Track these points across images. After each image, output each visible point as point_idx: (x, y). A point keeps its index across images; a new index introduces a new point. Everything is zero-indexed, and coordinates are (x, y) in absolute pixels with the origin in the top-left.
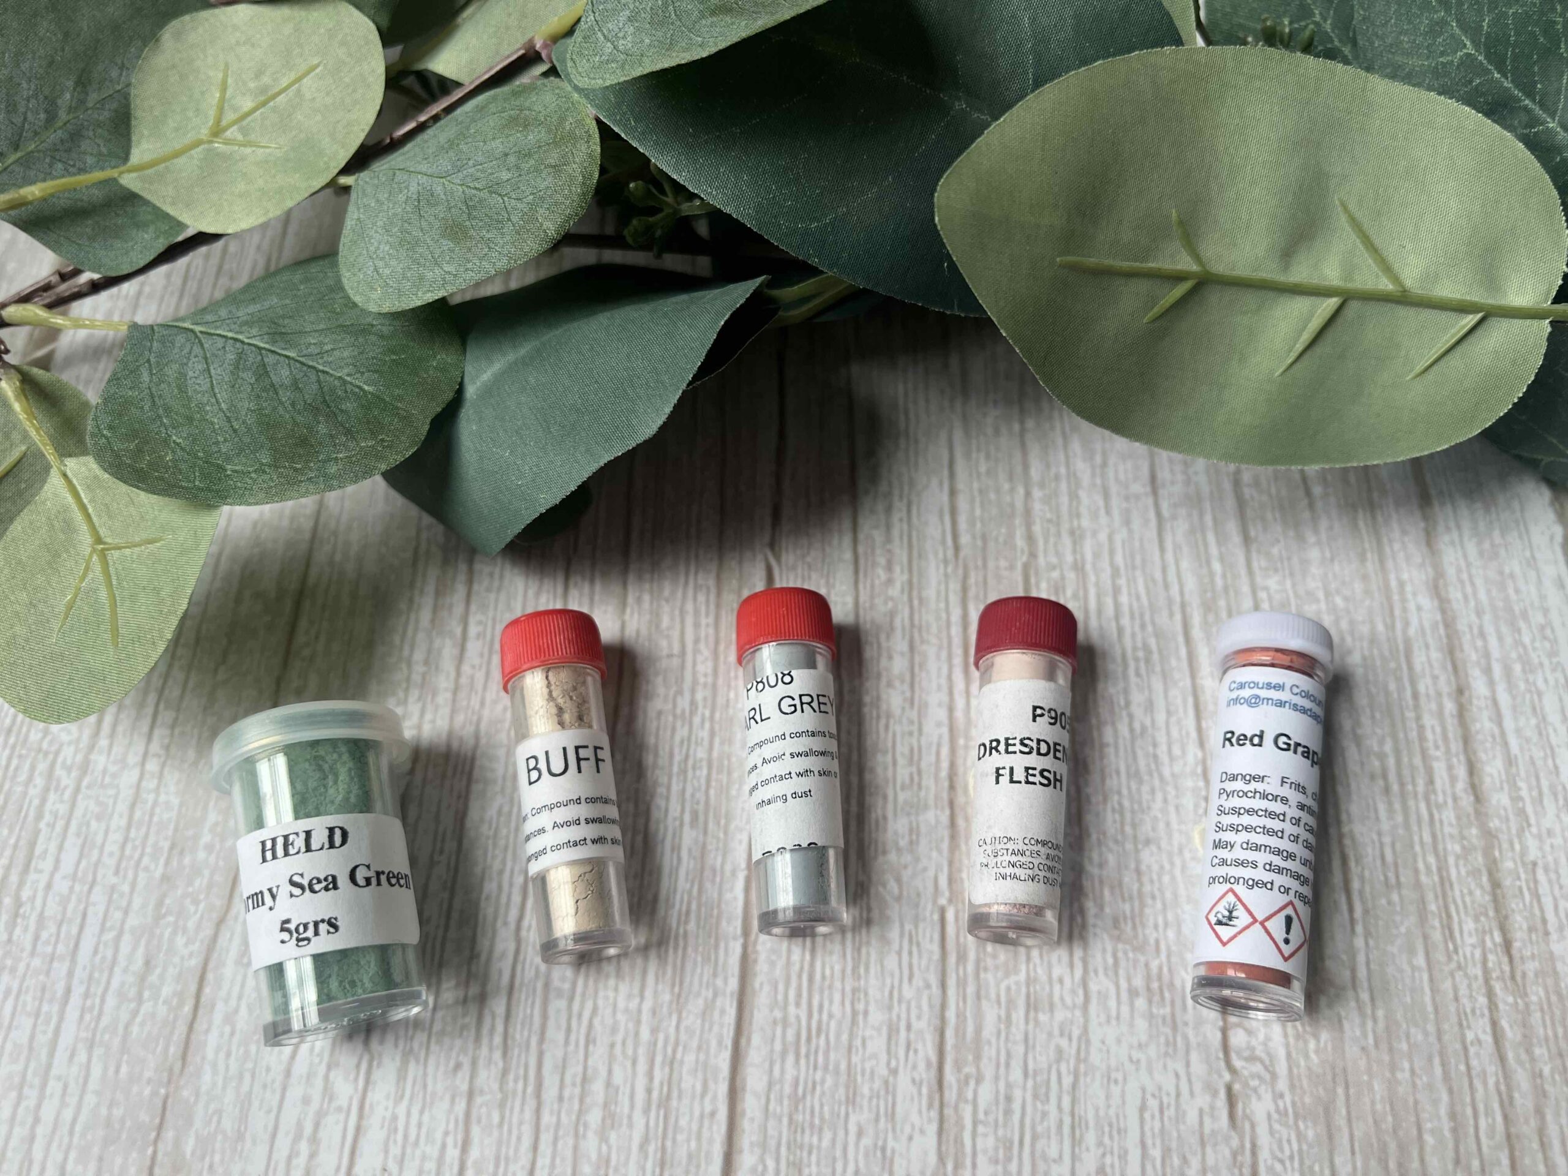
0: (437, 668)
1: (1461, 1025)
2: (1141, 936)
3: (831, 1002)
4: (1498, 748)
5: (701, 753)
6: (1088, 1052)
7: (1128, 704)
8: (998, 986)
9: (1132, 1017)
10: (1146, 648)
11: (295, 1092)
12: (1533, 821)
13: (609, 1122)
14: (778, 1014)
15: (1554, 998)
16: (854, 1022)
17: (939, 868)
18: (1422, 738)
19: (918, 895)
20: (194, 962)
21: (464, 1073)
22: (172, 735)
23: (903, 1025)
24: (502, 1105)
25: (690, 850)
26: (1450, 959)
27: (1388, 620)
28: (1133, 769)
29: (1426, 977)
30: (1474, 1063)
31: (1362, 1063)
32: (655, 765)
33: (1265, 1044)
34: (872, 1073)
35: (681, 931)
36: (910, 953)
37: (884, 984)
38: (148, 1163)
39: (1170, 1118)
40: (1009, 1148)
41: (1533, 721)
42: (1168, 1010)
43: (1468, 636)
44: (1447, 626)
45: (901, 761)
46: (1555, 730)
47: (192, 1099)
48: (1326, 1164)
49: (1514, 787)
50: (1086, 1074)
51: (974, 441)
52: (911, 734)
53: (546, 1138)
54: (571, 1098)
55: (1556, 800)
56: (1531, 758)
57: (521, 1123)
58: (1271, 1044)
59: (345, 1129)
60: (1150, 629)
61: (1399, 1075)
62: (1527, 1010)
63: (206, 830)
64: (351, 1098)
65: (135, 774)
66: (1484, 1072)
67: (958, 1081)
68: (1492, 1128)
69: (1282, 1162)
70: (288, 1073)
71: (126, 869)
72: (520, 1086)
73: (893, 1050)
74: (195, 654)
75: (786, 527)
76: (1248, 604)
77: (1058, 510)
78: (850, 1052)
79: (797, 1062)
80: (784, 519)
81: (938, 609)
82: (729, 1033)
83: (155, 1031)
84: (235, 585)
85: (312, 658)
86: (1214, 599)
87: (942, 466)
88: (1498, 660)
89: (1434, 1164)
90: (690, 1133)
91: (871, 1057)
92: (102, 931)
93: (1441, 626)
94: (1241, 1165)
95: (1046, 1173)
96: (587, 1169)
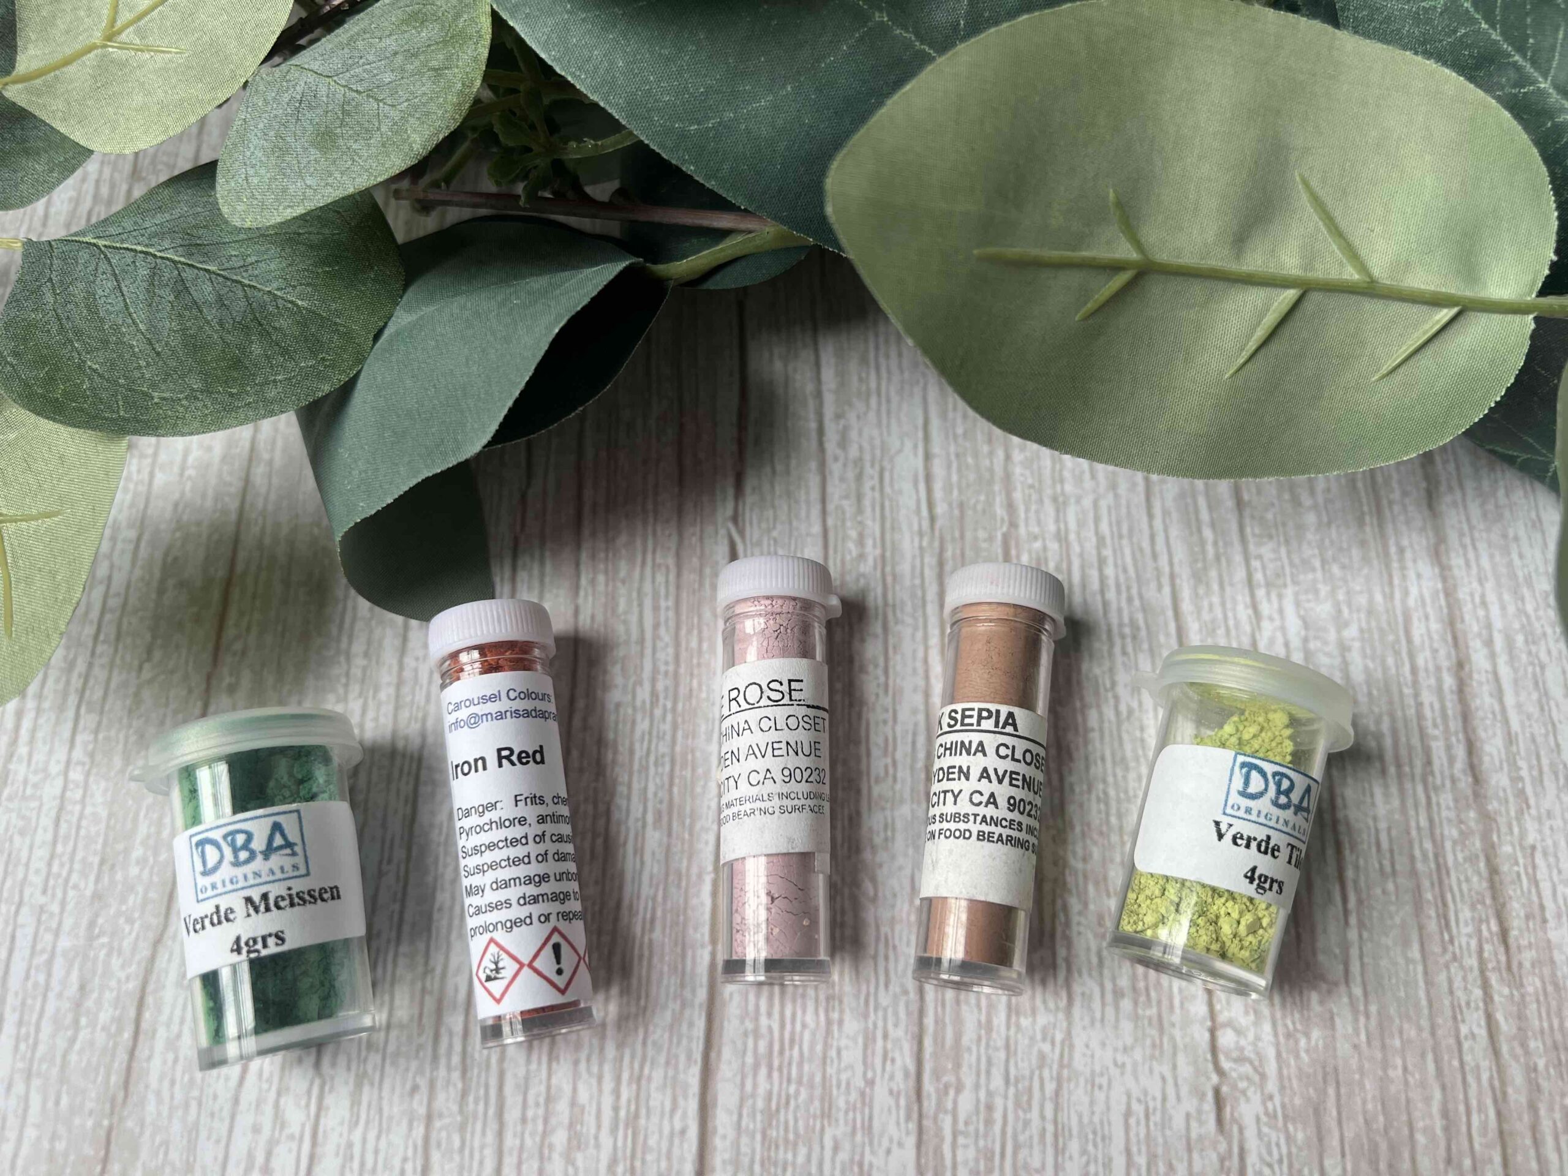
0: (378, 663)
1: (1455, 1018)
3: (804, 1012)
4: (1499, 725)
5: (663, 748)
6: (1071, 1058)
7: (1114, 684)
9: (1117, 1020)
10: (1133, 623)
11: (245, 1120)
12: (1532, 801)
13: (575, 1143)
14: (749, 1025)
15: (1550, 988)
16: (828, 1032)
18: (1420, 716)
19: (895, 895)
20: (132, 985)
21: (421, 1097)
22: (96, 740)
23: (879, 1034)
24: (462, 1128)
25: (653, 854)
26: (1445, 950)
27: (1387, 589)
28: (1119, 755)
29: (1420, 968)
30: (1468, 1058)
31: (1354, 1062)
32: (614, 762)
33: (1254, 1044)
34: (848, 1084)
35: (646, 940)
36: (886, 957)
37: (859, 991)
39: (1156, 1124)
40: (990, 1159)
41: (1535, 696)
42: (1154, 1010)
43: (1469, 606)
44: (1447, 595)
45: (875, 752)
46: (1557, 705)
47: (137, 1130)
48: (1316, 1166)
49: (1514, 765)
50: (1069, 1080)
52: (885, 722)
53: (509, 1162)
55: (1557, 779)
56: (1532, 735)
57: (482, 1147)
58: (1260, 1044)
59: (299, 1157)
60: (1137, 603)
61: (1391, 1073)
62: (1523, 1003)
63: (138, 841)
64: (303, 1125)
65: (59, 782)
66: (1478, 1067)
67: (937, 1091)
68: (1485, 1125)
69: (1270, 1166)
70: (236, 1101)
71: (54, 888)
72: (481, 1107)
73: (869, 1060)
74: (116, 651)
75: (750, 498)
76: (1240, 574)
77: (1040, 475)
78: (824, 1063)
79: (770, 1075)
80: (748, 490)
81: (913, 586)
82: (698, 1048)
83: (94, 1060)
84: (157, 574)
85: (244, 653)
86: (1205, 569)
87: (916, 428)
88: (1500, 631)
89: (1425, 1163)
90: (659, 1152)
91: (846, 1068)
92: (33, 953)
93: (1442, 596)
94: (1229, 1170)
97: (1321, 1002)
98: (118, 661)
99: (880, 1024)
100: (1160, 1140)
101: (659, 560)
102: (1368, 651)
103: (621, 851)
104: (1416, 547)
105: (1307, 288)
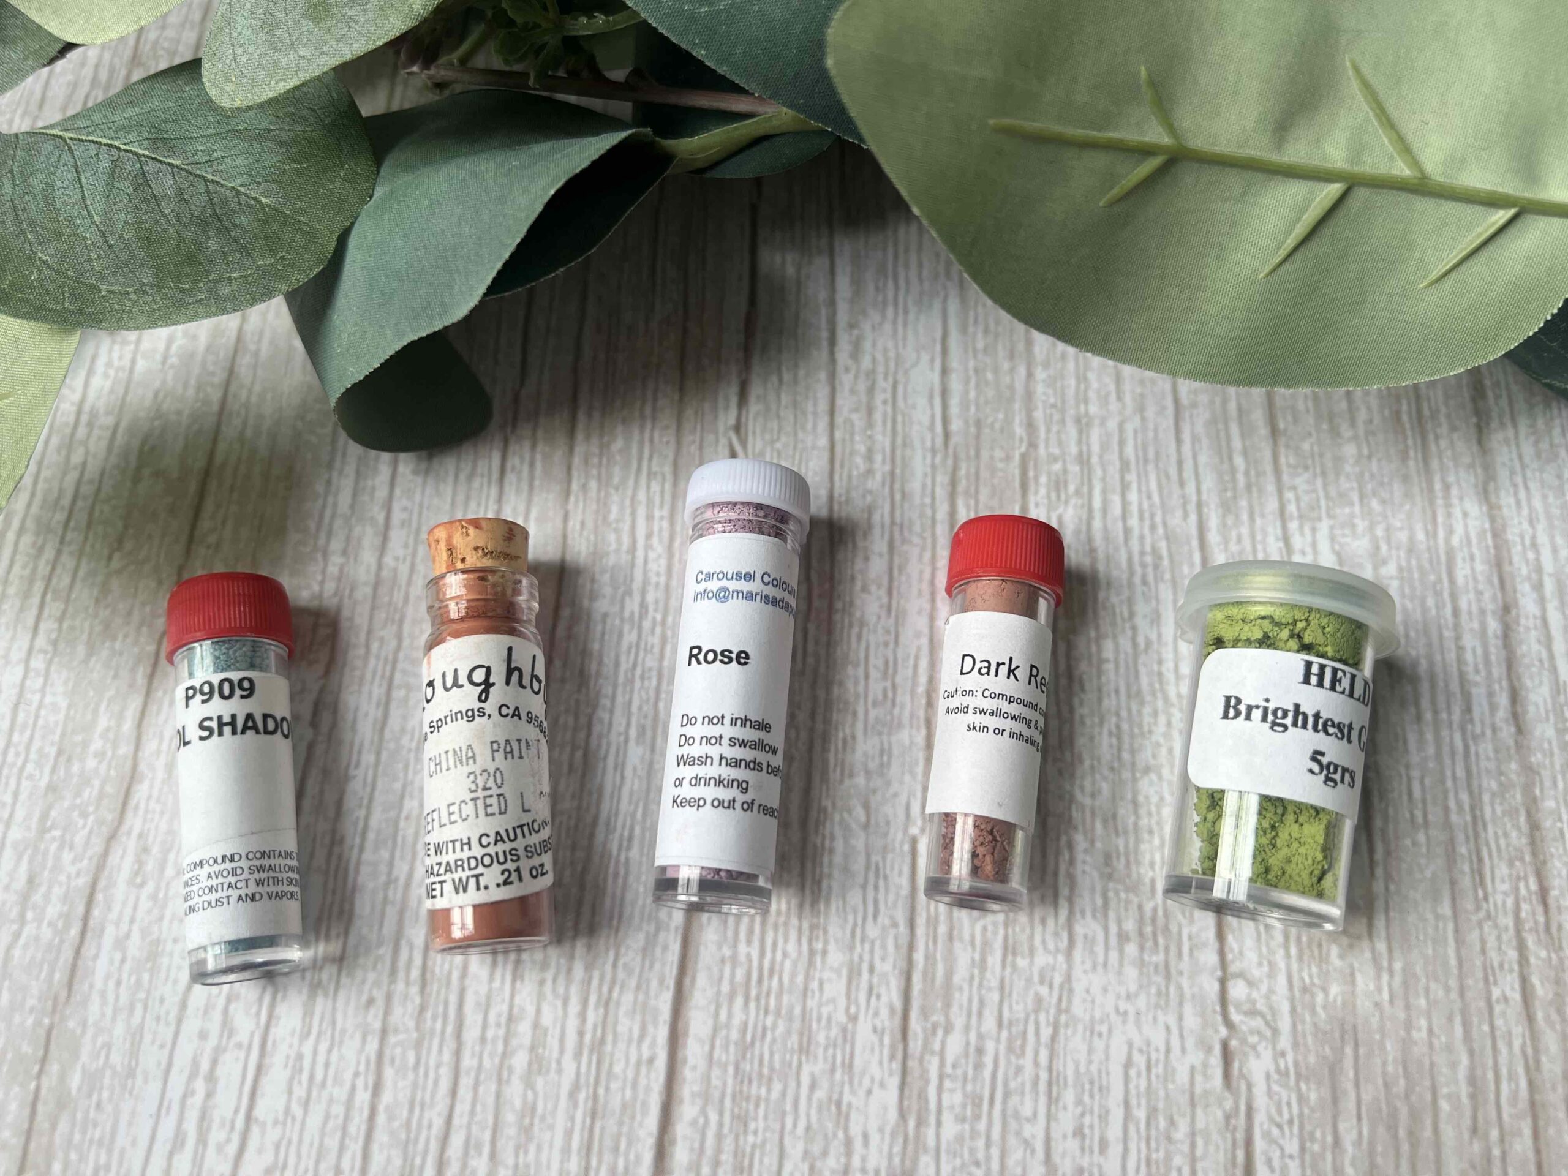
0: (356, 560)
2: (1134, 875)
3: (786, 941)
4: (1546, 673)
5: (651, 662)
6: (1070, 1002)
7: (1132, 615)
8: (972, 926)
9: (1121, 964)
10: (1155, 552)
11: (192, 1025)
13: (535, 1066)
14: (727, 952)
16: (811, 963)
17: (911, 795)
18: (1460, 660)
19: (888, 823)
20: (82, 881)
21: (377, 1011)
22: (60, 629)
23: (865, 967)
24: (418, 1045)
25: (635, 769)
27: (1429, 527)
28: (1134, 689)
29: (1451, 926)
30: (1499, 1022)
31: (1375, 1021)
32: (598, 674)
33: (1267, 997)
34: (829, 1020)
35: (622, 858)
37: (846, 920)
38: (31, 1098)
39: (1157, 1076)
40: (977, 1105)
42: (1161, 957)
43: (1519, 548)
44: (1495, 535)
45: (874, 674)
47: (79, 1031)
48: (1329, 1129)
50: (1067, 1026)
51: (972, 313)
52: (886, 644)
53: (466, 1082)
54: (494, 1040)
57: (438, 1066)
58: (1274, 998)
59: (245, 1068)
60: (1161, 531)
61: (1415, 1034)
62: (1562, 966)
63: (96, 736)
64: (252, 1034)
65: (19, 670)
66: (1510, 1033)
67: (925, 1030)
68: (1515, 1095)
69: (1279, 1126)
70: (184, 1005)
71: (8, 778)
72: (439, 1025)
73: (853, 996)
74: (86, 538)
75: (754, 407)
76: (1272, 505)
77: (1063, 395)
78: (805, 995)
79: (746, 1005)
80: (752, 398)
81: (923, 505)
82: (671, 972)
83: (39, 955)
84: (133, 462)
85: (218, 546)
86: (1235, 497)
87: (934, 340)
88: (1550, 575)
89: (1448, 1133)
90: (625, 1080)
91: (829, 1001)
93: (1489, 535)
94: (1235, 1129)
95: (1018, 1133)
96: (510, 1117)
97: (1341, 957)
98: (88, 549)
99: (866, 957)
100: (1162, 1093)
101: (655, 469)
102: (1407, 591)
103: (601, 765)
104: (1464, 485)
105: (1353, 183)
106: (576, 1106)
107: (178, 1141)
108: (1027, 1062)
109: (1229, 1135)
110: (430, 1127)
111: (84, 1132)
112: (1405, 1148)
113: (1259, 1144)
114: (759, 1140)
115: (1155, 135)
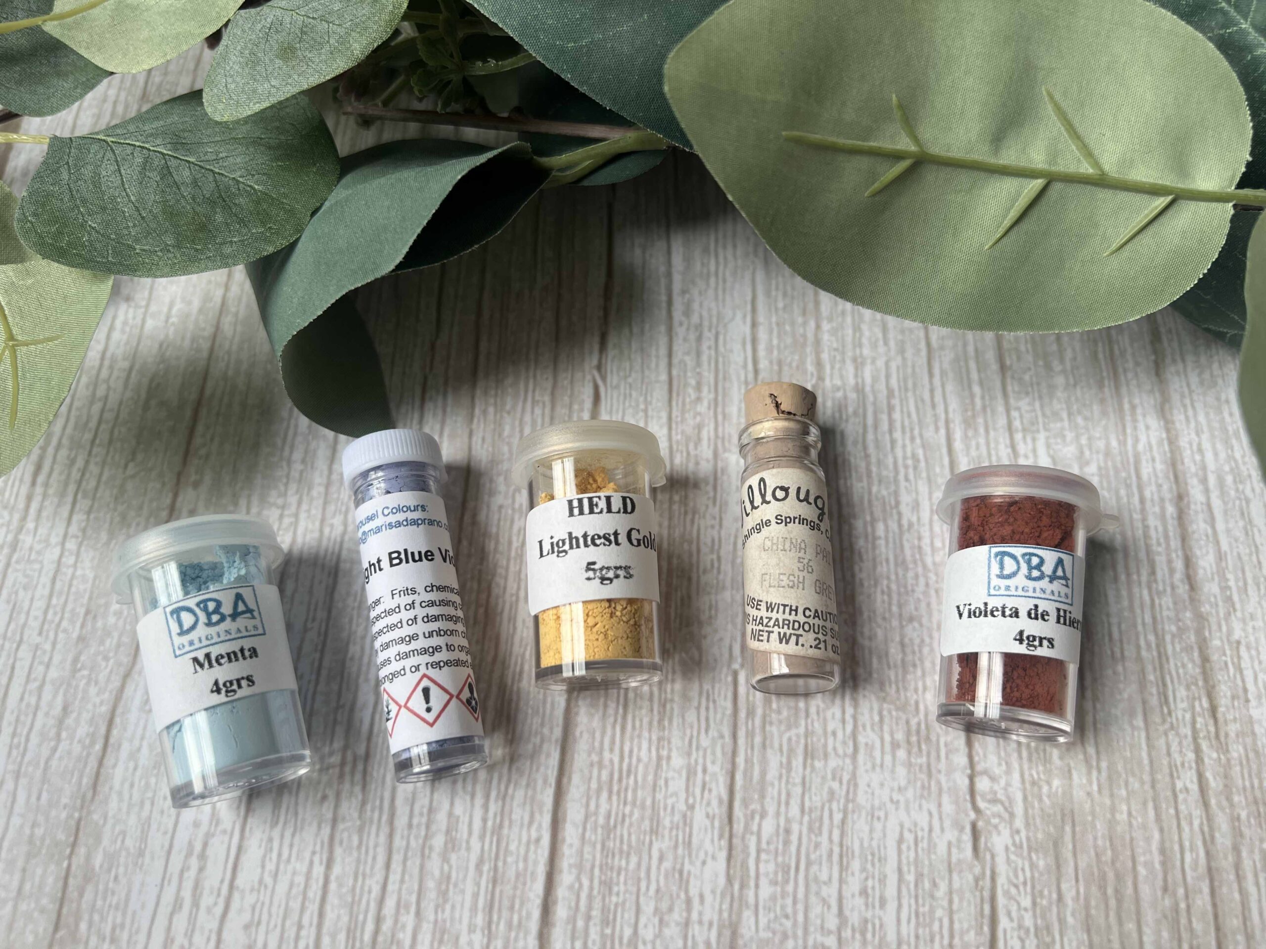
0: (312, 467)
1: (1172, 775)
2: (903, 698)
3: (640, 749)
4: (1211, 545)
6: (855, 793)
7: (898, 503)
8: (781, 737)
9: (894, 765)
10: (914, 457)
12: (1238, 606)
13: (450, 846)
14: (595, 758)
15: (1251, 755)
16: (658, 766)
17: (733, 638)
18: (1146, 536)
19: (716, 660)
20: (104, 709)
21: (329, 804)
22: (88, 519)
23: (700, 769)
24: (361, 830)
26: (1164, 721)
27: (1121, 437)
28: (900, 559)
29: (1143, 735)
30: (1182, 807)
31: (1087, 806)
32: (496, 549)
33: (1005, 789)
34: (673, 808)
36: (707, 709)
37: (685, 734)
38: (63, 873)
39: (923, 849)
40: (786, 872)
41: (1241, 524)
42: (924, 760)
43: (1189, 452)
44: (1171, 443)
45: (704, 550)
46: (1259, 531)
47: (101, 822)
48: (1054, 888)
49: (1223, 577)
50: (853, 811)
51: (774, 282)
52: (713, 527)
53: (397, 858)
54: (419, 825)
55: (1259, 589)
56: (1239, 554)
57: (376, 846)
58: (1010, 789)
59: (229, 849)
60: (918, 441)
61: (1118, 816)
62: (1228, 765)
64: (234, 823)
65: (57, 551)
66: (1190, 815)
67: (745, 816)
68: (1196, 862)
69: (1016, 886)
71: (48, 631)
72: (376, 815)
73: (691, 790)
74: (108, 452)
75: (611, 352)
76: (1002, 421)
77: (843, 340)
78: (654, 790)
79: (610, 798)
80: (610, 346)
82: (553, 775)
83: (71, 765)
84: (143, 395)
85: (207, 457)
86: (974, 416)
87: (746, 302)
88: (1213, 472)
89: (1145, 890)
90: (518, 856)
91: (672, 795)
92: (28, 680)
93: (1166, 443)
94: (982, 889)
95: (817, 894)
96: (431, 884)
97: (1061, 758)
98: (109, 459)
99: (701, 761)
101: (537, 398)
102: (1106, 482)
103: (498, 619)
104: (1146, 405)
105: (1051, 179)
106: (481, 875)
107: (177, 905)
108: (824, 839)
109: (978, 894)
110: (370, 892)
111: (105, 899)
112: (1113, 903)
113: (1001, 900)
114: (621, 900)
115: (905, 144)
